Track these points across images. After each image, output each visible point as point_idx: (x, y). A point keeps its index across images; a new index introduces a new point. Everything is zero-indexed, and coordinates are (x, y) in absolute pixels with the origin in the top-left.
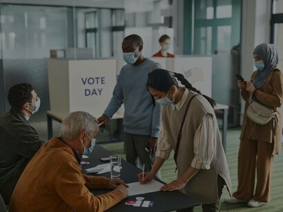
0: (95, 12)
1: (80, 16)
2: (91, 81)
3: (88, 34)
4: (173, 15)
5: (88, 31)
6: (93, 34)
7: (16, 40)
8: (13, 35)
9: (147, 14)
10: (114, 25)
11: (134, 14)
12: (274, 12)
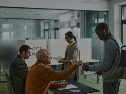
0: (48, 22)
1: (42, 24)
2: (35, 49)
3: (46, 32)
4: (79, 22)
5: (45, 30)
6: (47, 32)
7: (14, 35)
8: (12, 33)
9: (70, 22)
10: (56, 27)
11: (64, 22)
12: (123, 19)
